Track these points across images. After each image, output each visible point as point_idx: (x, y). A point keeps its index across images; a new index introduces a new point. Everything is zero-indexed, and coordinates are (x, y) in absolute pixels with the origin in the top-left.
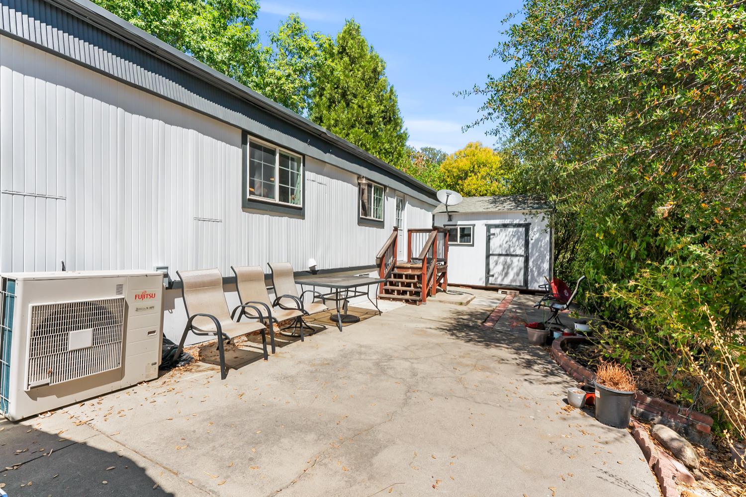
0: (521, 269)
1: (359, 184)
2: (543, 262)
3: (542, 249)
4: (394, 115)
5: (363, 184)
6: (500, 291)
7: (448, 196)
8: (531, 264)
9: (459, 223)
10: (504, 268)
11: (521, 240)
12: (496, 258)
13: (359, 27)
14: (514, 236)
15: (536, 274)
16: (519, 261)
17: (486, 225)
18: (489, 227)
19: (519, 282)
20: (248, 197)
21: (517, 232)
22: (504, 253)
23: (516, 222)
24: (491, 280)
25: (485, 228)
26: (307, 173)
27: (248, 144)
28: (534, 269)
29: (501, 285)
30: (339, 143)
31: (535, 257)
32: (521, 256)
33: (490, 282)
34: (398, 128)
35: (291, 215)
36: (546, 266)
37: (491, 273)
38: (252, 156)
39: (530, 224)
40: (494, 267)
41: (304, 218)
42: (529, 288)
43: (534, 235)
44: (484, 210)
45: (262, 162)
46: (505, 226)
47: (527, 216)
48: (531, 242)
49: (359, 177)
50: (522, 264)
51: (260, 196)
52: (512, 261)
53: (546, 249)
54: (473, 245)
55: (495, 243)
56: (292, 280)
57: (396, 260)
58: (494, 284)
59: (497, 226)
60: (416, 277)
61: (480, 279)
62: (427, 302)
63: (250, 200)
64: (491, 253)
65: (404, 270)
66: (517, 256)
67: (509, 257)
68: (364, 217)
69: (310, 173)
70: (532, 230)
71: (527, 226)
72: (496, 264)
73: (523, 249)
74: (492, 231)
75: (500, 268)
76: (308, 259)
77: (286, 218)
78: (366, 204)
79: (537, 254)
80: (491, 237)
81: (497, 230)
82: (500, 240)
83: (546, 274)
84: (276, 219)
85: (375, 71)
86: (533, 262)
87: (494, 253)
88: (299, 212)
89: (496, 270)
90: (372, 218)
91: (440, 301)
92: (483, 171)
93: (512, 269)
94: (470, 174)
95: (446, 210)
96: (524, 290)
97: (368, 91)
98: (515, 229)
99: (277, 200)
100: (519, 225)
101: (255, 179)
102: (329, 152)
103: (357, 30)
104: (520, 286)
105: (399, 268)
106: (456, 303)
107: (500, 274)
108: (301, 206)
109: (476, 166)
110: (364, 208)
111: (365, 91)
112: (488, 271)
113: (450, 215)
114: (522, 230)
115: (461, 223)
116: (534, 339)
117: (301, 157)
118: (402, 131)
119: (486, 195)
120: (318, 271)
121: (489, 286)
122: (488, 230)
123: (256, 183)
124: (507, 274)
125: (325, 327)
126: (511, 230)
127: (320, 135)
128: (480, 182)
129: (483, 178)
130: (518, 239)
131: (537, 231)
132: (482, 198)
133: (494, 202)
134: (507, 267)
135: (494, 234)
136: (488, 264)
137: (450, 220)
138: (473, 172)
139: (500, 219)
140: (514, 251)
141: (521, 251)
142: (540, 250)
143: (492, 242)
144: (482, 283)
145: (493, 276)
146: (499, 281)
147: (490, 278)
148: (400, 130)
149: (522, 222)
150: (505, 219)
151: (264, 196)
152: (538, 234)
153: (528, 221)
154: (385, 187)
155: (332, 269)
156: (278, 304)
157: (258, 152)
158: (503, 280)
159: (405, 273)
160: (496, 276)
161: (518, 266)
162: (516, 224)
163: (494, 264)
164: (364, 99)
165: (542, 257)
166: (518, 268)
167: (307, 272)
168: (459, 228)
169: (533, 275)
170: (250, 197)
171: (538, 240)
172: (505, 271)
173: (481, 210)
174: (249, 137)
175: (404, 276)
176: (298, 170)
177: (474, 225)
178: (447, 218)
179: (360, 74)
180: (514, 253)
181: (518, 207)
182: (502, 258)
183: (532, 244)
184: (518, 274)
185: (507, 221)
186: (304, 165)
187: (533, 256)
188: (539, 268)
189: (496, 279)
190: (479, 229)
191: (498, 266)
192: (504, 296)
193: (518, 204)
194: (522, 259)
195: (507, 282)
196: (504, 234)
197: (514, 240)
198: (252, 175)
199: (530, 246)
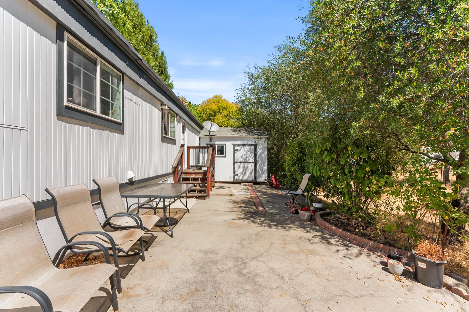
0: (252, 171)
1: (162, 109)
2: (264, 166)
3: (263, 159)
4: (164, 70)
5: (165, 110)
6: (242, 184)
7: (212, 125)
8: (258, 167)
9: (217, 143)
10: (243, 170)
11: (252, 154)
12: (239, 164)
13: (138, 5)
14: (249, 151)
15: (260, 172)
16: (251, 165)
17: (233, 144)
18: (234, 146)
19: (252, 178)
20: (65, 103)
21: (250, 149)
22: (243, 161)
23: (250, 143)
24: (236, 177)
25: (232, 146)
26: (125, 91)
27: (66, 42)
28: (260, 170)
29: (242, 180)
30: (150, 72)
31: (260, 163)
32: (253, 163)
33: (236, 179)
34: (167, 80)
35: (112, 130)
36: (265, 168)
37: (236, 173)
38: (70, 58)
39: (257, 144)
40: (238, 170)
41: (123, 134)
42: (257, 181)
43: (259, 151)
44: (232, 135)
45: (82, 69)
46: (244, 145)
47: (256, 140)
48: (258, 154)
49: (162, 104)
50: (253, 167)
51: (79, 105)
52: (248, 166)
53: (265, 159)
54: (225, 157)
55: (238, 155)
56: (118, 194)
57: (183, 168)
58: (238, 180)
59: (239, 145)
60: (199, 179)
61: (230, 177)
62: (210, 196)
63: (67, 107)
64: (236, 161)
65: (189, 175)
66: (250, 162)
67: (246, 164)
68: (165, 136)
69: (127, 92)
70: (258, 148)
71: (255, 145)
72: (239, 168)
73: (254, 158)
74: (236, 148)
75: (241, 170)
76: (127, 171)
77: (107, 132)
78: (166, 125)
79: (261, 161)
80: (236, 151)
81: (239, 148)
82: (242, 153)
83: (266, 172)
84: (97, 132)
85: (151, 37)
86: (259, 166)
87: (238, 161)
88: (118, 127)
89: (239, 171)
90: (170, 137)
91: (217, 195)
92: (225, 113)
93: (248, 170)
94: (217, 114)
95: (208, 134)
96: (255, 183)
97: (147, 50)
98: (249, 147)
99: (98, 112)
100: (251, 145)
101: (74, 86)
102: (143, 78)
103: (137, 6)
104: (253, 180)
105: (184, 173)
106: (227, 195)
107: (241, 174)
108: (121, 121)
109: (221, 109)
110: (165, 129)
111: (145, 49)
112: (234, 172)
113: (211, 137)
114: (253, 147)
115: (218, 143)
116: (306, 218)
117: (121, 75)
118: (170, 82)
119: (227, 127)
120: (135, 181)
121: (235, 181)
122: (234, 148)
123: (74, 89)
124: (245, 174)
125: (153, 235)
126: (247, 147)
127: (136, 61)
128: (224, 119)
129: (225, 116)
130: (251, 153)
131: (261, 148)
132: (226, 128)
133: (235, 131)
134: (245, 169)
135: (237, 150)
136: (234, 168)
137: (211, 141)
138: (219, 112)
139: (241, 141)
140: (249, 160)
141: (252, 160)
142: (262, 159)
143: (236, 155)
144: (231, 180)
145: (237, 175)
146: (241, 178)
147: (236, 176)
148: (168, 81)
149: (253, 143)
150: (243, 141)
151: (83, 106)
152: (261, 150)
153: (257, 142)
154: (177, 114)
155: (145, 179)
156: (109, 224)
157: (76, 56)
158: (243, 177)
159: (191, 177)
160: (239, 175)
161: (251, 168)
162: (249, 144)
163: (238, 168)
164: (144, 54)
165: (263, 163)
166: (251, 170)
167: (126, 183)
168: (216, 145)
169: (259, 173)
170: (68, 104)
171: (261, 154)
172: (244, 171)
173: (229, 135)
174: (66, 34)
175: (190, 179)
176: (118, 87)
177: (226, 144)
178: (209, 139)
179: (140, 37)
180: (249, 161)
181: (249, 134)
182: (242, 164)
183: (259, 156)
184: (251, 173)
185: (245, 142)
186: (123, 84)
187: (259, 162)
188: (262, 169)
189: (239, 177)
190: (229, 147)
191: (240, 169)
192: (245, 187)
193: (249, 133)
194: (253, 164)
195: (245, 178)
196: (243, 150)
197: (249, 153)
198: (70, 80)
199: (257, 157)
